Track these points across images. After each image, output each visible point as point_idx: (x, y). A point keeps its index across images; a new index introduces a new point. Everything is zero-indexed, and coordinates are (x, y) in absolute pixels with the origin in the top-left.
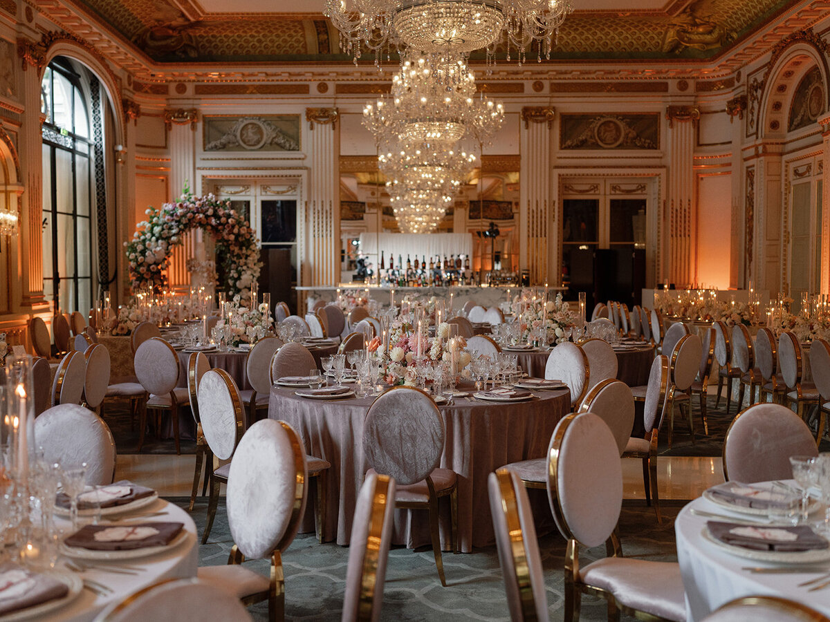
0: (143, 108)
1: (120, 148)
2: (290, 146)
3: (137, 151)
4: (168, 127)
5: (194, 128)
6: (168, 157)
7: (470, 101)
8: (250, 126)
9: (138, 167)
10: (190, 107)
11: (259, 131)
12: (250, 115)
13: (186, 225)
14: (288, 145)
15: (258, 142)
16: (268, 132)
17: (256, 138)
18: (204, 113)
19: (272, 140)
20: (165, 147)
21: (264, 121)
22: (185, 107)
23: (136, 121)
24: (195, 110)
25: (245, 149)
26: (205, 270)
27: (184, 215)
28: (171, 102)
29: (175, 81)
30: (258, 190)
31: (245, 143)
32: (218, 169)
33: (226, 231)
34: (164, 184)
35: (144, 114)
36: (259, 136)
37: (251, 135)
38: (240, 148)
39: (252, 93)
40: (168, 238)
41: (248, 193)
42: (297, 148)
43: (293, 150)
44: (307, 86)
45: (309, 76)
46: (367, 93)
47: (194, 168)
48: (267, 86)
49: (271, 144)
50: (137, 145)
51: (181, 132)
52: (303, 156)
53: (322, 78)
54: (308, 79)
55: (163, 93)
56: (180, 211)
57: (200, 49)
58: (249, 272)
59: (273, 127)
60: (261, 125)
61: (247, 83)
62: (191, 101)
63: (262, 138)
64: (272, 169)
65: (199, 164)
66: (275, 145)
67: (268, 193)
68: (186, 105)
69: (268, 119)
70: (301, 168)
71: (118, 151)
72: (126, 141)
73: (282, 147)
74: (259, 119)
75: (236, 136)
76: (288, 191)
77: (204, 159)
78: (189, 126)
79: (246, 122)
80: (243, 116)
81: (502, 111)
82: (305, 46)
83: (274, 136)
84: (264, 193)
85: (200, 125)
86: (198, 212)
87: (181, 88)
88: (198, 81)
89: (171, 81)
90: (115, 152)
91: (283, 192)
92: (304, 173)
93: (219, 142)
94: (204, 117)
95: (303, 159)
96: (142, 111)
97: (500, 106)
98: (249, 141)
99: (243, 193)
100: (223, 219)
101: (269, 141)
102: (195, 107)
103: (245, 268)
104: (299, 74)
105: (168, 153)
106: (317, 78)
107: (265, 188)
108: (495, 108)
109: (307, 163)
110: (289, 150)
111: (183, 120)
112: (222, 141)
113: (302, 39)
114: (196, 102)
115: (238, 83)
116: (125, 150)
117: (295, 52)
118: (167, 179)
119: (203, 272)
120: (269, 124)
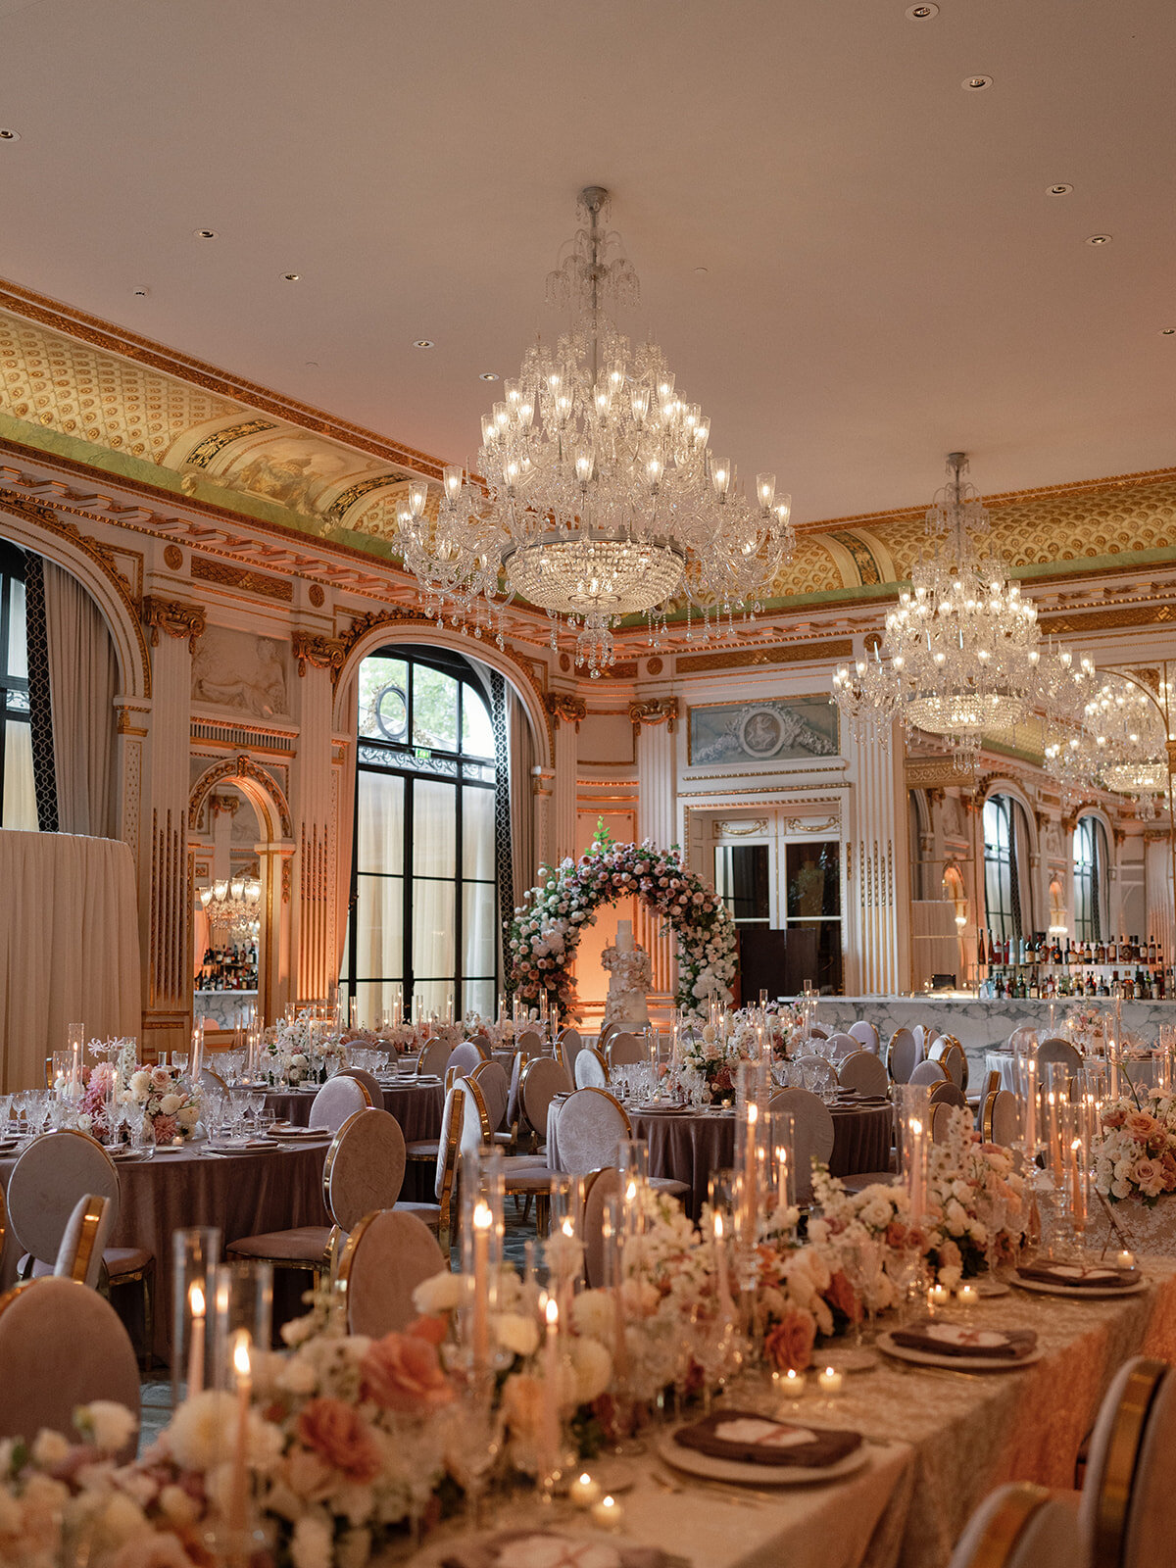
0: (591, 702)
1: (538, 770)
2: (823, 747)
3: (579, 773)
4: (636, 730)
5: (672, 728)
6: (633, 779)
8: (759, 719)
9: (580, 797)
10: (667, 694)
11: (774, 725)
12: (757, 701)
14: (819, 747)
15: (773, 744)
16: (787, 728)
17: (768, 738)
18: (689, 703)
19: (794, 740)
20: (634, 763)
21: (782, 709)
22: (657, 696)
23: (577, 724)
24: (676, 699)
25: (752, 758)
26: (625, 966)
27: (593, 877)
28: (641, 688)
29: (647, 655)
30: (781, 825)
31: (751, 748)
32: (708, 794)
33: (666, 901)
35: (591, 712)
36: (774, 734)
37: (761, 734)
38: (743, 756)
39: (761, 662)
40: (568, 915)
41: (765, 833)
42: (833, 751)
43: (829, 754)
44: (850, 642)
45: (843, 626)
47: (675, 795)
48: (783, 649)
49: (792, 746)
50: (579, 762)
51: (654, 734)
52: (841, 764)
53: (870, 626)
54: (840, 630)
55: (629, 676)
56: (585, 869)
57: (679, 601)
58: (709, 970)
59: (796, 717)
60: (776, 715)
61: (753, 647)
62: (668, 686)
63: (778, 737)
64: (791, 789)
65: (683, 787)
66: (800, 748)
67: (797, 831)
68: (660, 692)
69: (785, 704)
70: (838, 785)
71: (535, 776)
72: (553, 758)
73: (810, 750)
74: (774, 705)
75: (737, 737)
76: (828, 826)
77: (688, 779)
78: (664, 726)
79: (753, 712)
80: (748, 703)
82: (838, 576)
83: (797, 731)
84: (789, 831)
85: (683, 723)
86: (621, 872)
87: (655, 665)
88: (679, 651)
89: (640, 656)
90: (533, 776)
91: (820, 829)
92: (844, 793)
93: (711, 749)
94: (689, 709)
95: (844, 769)
96: (588, 707)
98: (758, 743)
99: (758, 833)
100: (663, 881)
101: (790, 741)
102: (675, 694)
103: (703, 962)
104: (829, 625)
105: (636, 773)
106: (863, 627)
107: (791, 821)
109: (850, 775)
110: (822, 754)
111: (655, 717)
112: (718, 746)
113: (829, 565)
114: (676, 685)
115: (732, 649)
116: (551, 773)
117: (823, 587)
118: (635, 814)
119: (623, 970)
120: (789, 713)
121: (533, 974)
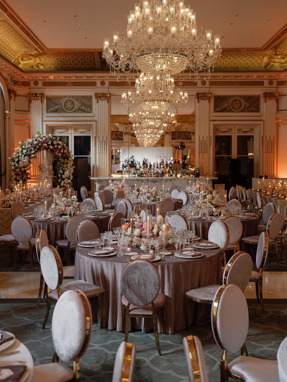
0: (18, 93)
1: (7, 112)
2: (87, 110)
3: (15, 113)
4: (30, 102)
5: (42, 102)
6: (30, 116)
7: (172, 92)
8: (68, 101)
9: (15, 120)
10: (40, 92)
11: (73, 103)
12: (68, 96)
13: (38, 149)
14: (86, 110)
15: (73, 108)
16: (77, 105)
17: (71, 107)
18: (47, 95)
19: (79, 108)
20: (29, 111)
21: (75, 99)
22: (38, 92)
23: (14, 99)
24: (43, 93)
25: (66, 112)
26: (47, 170)
27: (37, 144)
28: (31, 90)
29: (33, 80)
30: (73, 131)
31: (66, 109)
32: (53, 121)
33: (57, 152)
34: (28, 128)
35: (18, 95)
36: (73, 106)
37: (69, 105)
38: (64, 111)
39: (69, 86)
40: (29, 155)
41: (68, 133)
42: (91, 112)
43: (89, 112)
44: (96, 82)
45: (96, 78)
46: (124, 86)
47: (43, 121)
48: (76, 82)
49: (78, 109)
50: (15, 110)
51: (36, 104)
52: (93, 115)
53: (102, 79)
54: (96, 79)
55: (27, 86)
56: (35, 143)
57: (45, 65)
58: (68, 171)
59: (80, 102)
60: (74, 101)
61: (67, 81)
62: (41, 89)
63: (74, 106)
64: (79, 121)
65: (45, 119)
66: (80, 110)
67: (77, 132)
68: (38, 91)
69: (77, 98)
70: (92, 121)
71: (6, 113)
72: (10, 109)
73: (84, 111)
74: (73, 98)
75: (62, 106)
76: (86, 132)
77: (47, 117)
78: (39, 101)
79: (67, 99)
80: (65, 97)
81: (187, 96)
82: (94, 64)
83: (80, 106)
84: (75, 132)
85: (45, 101)
86: (44, 143)
87: (36, 83)
88: (44, 80)
89: (31, 80)
90: (5, 114)
91: (84, 132)
92: (94, 123)
93: (54, 109)
94: (47, 97)
95: (94, 117)
96: (17, 94)
97: (186, 94)
98: (68, 108)
99: (66, 133)
100: (56, 146)
101: (78, 108)
102: (43, 92)
103: (66, 169)
104: (92, 77)
105: (30, 114)
106: (100, 79)
107: (76, 130)
108: (183, 95)
109: (95, 118)
110: (87, 112)
111: (37, 98)
112: (56, 108)
113: (93, 61)
114: (43, 90)
115: (63, 81)
116: (10, 113)
117: (90, 66)
118: (29, 126)
119: (46, 171)
120: (77, 100)
121: (20, 172)
